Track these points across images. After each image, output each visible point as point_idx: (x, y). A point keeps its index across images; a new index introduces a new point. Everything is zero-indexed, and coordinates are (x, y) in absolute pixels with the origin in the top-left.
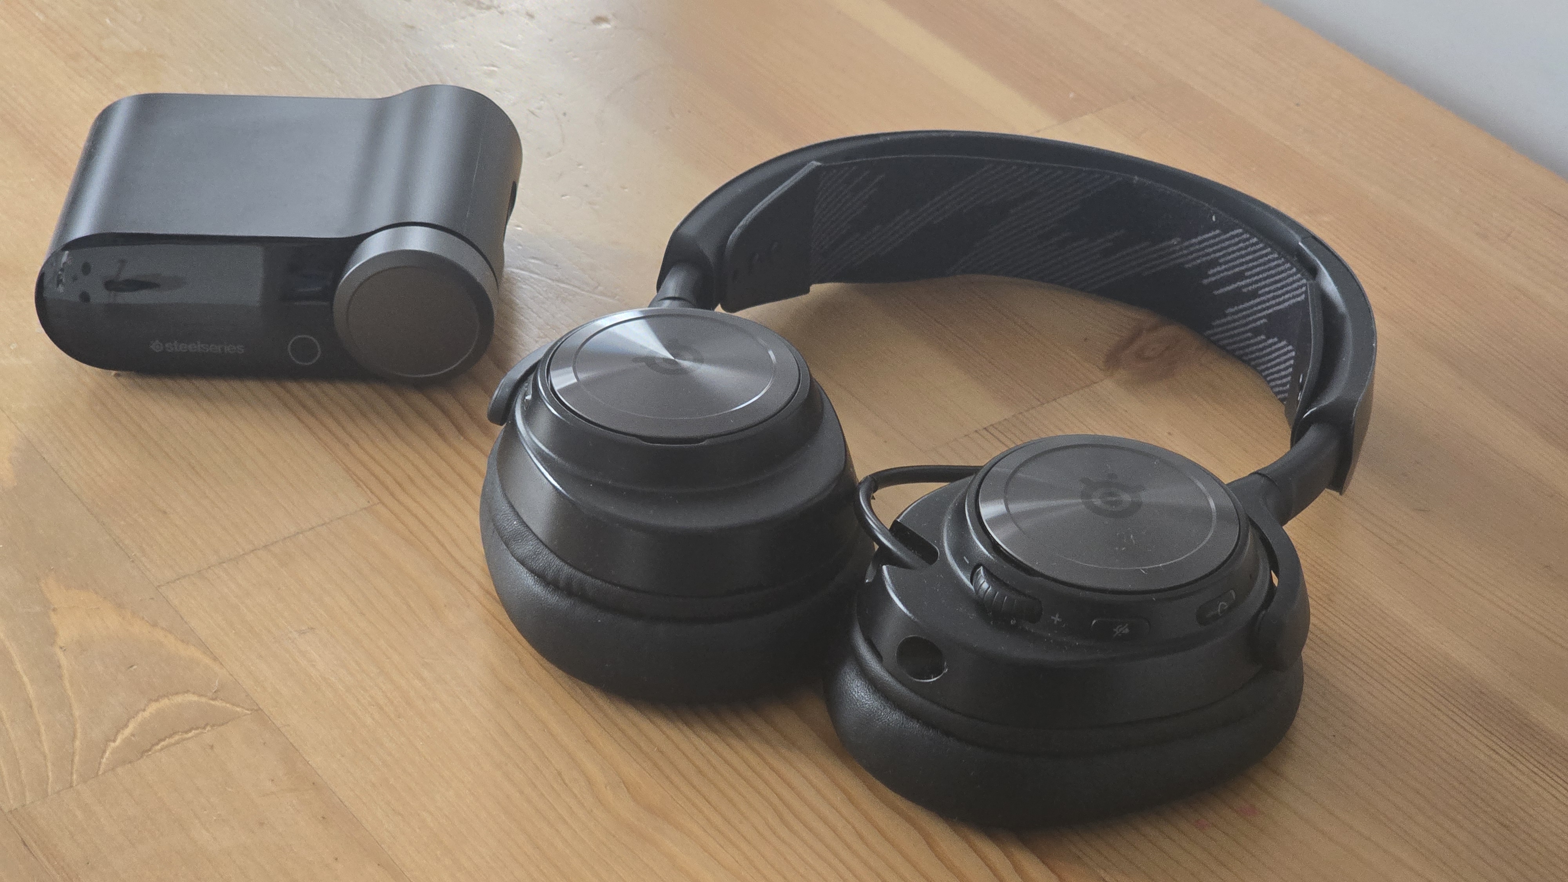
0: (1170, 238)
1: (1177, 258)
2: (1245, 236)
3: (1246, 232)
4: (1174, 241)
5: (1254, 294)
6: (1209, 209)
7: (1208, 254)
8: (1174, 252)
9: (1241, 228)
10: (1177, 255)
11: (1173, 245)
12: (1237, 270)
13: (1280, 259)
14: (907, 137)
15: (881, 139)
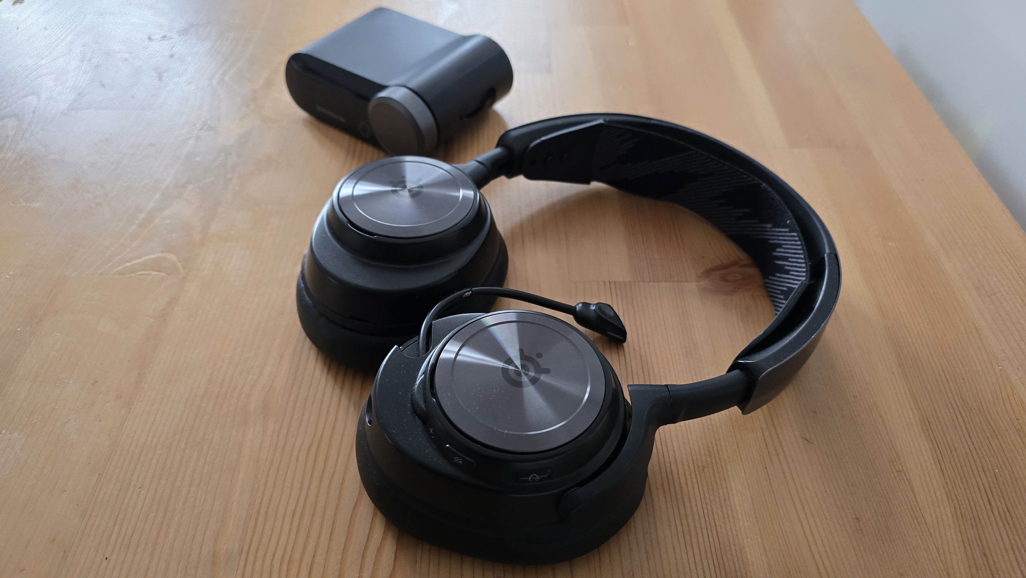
0: (767, 223)
1: (767, 235)
2: (797, 239)
3: (798, 236)
4: (769, 226)
5: (787, 272)
6: (789, 216)
7: (779, 240)
8: (767, 231)
9: (797, 232)
10: (767, 233)
11: (767, 227)
12: (787, 255)
13: (804, 259)
14: (665, 124)
15: (652, 122)
